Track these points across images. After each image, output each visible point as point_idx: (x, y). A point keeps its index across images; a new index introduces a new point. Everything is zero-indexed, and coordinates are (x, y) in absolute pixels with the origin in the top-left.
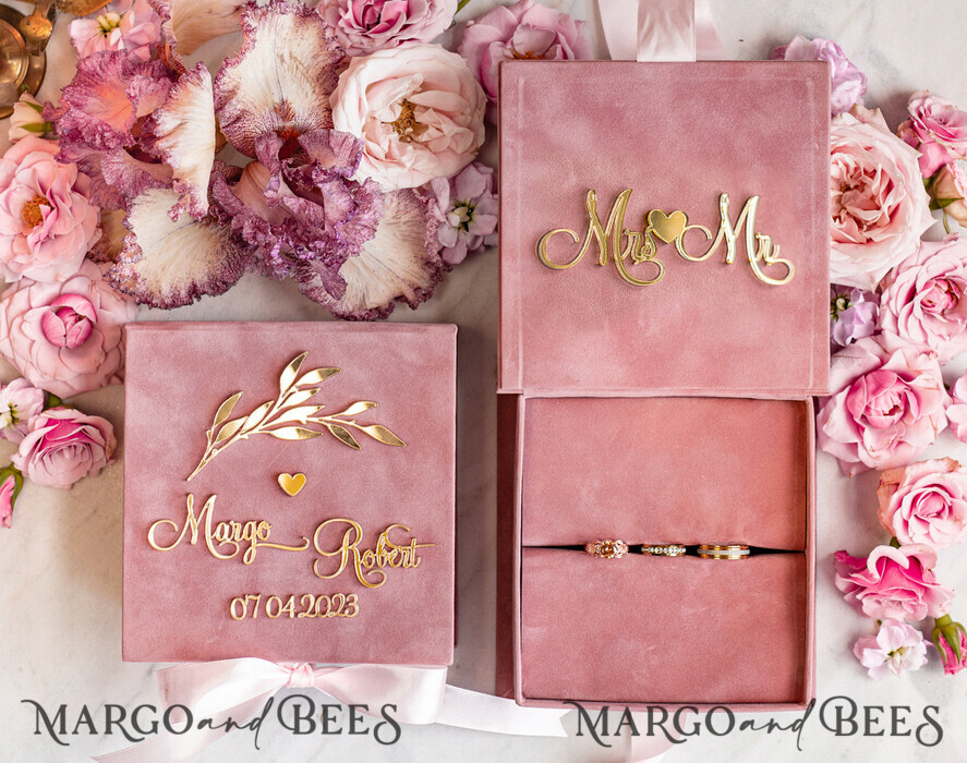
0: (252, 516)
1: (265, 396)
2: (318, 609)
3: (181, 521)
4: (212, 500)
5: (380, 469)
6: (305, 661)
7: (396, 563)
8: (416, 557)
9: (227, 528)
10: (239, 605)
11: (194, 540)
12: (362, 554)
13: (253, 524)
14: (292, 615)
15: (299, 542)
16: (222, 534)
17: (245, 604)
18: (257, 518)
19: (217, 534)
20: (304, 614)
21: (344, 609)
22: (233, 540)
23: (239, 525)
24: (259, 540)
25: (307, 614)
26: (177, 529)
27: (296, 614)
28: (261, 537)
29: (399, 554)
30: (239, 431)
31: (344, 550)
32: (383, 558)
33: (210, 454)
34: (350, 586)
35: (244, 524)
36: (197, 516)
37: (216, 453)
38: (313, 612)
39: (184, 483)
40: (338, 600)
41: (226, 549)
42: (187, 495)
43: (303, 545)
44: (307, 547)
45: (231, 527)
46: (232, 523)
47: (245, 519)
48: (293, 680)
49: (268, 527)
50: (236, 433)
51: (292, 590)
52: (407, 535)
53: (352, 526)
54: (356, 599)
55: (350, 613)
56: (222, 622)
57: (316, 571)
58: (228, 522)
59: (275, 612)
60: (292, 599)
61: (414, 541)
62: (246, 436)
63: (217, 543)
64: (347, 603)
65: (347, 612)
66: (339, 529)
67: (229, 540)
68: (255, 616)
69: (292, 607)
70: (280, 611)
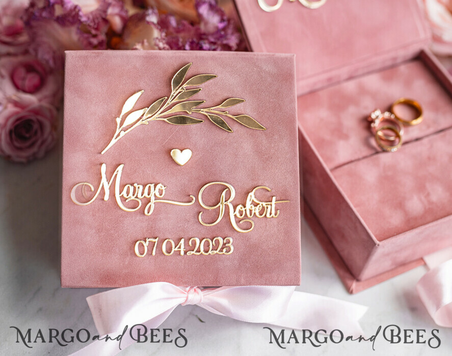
0: (151, 180)
1: (160, 94)
2: (202, 249)
3: (96, 183)
4: (120, 168)
5: (247, 147)
6: (195, 285)
7: (261, 215)
8: (276, 210)
9: (132, 188)
10: (141, 245)
11: (106, 198)
12: (235, 208)
13: (152, 186)
14: (182, 253)
15: (187, 199)
16: (128, 193)
17: (146, 245)
18: (155, 181)
19: (124, 193)
20: (192, 252)
21: (222, 248)
22: (137, 197)
23: (141, 187)
24: (156, 198)
25: (194, 252)
26: (93, 189)
27: (185, 253)
28: (158, 195)
29: (263, 207)
30: (141, 118)
31: (221, 206)
32: (251, 211)
33: (119, 135)
34: (227, 231)
35: (144, 186)
36: (108, 180)
37: (123, 134)
38: (198, 251)
39: (99, 155)
40: (217, 242)
41: (131, 205)
42: (101, 164)
43: (190, 202)
44: (194, 202)
45: (135, 188)
46: (135, 185)
47: (145, 181)
48: (189, 298)
49: (163, 188)
50: (138, 120)
51: (182, 234)
52: (269, 194)
53: (227, 187)
54: (231, 240)
55: (227, 252)
56: (128, 258)
57: (200, 220)
58: (132, 185)
59: (169, 251)
60: (182, 241)
61: (274, 198)
62: (146, 122)
63: (123, 199)
64: (224, 244)
65: (224, 250)
66: (218, 189)
67: (133, 198)
68: (154, 253)
69: (183, 247)
70: (173, 250)
